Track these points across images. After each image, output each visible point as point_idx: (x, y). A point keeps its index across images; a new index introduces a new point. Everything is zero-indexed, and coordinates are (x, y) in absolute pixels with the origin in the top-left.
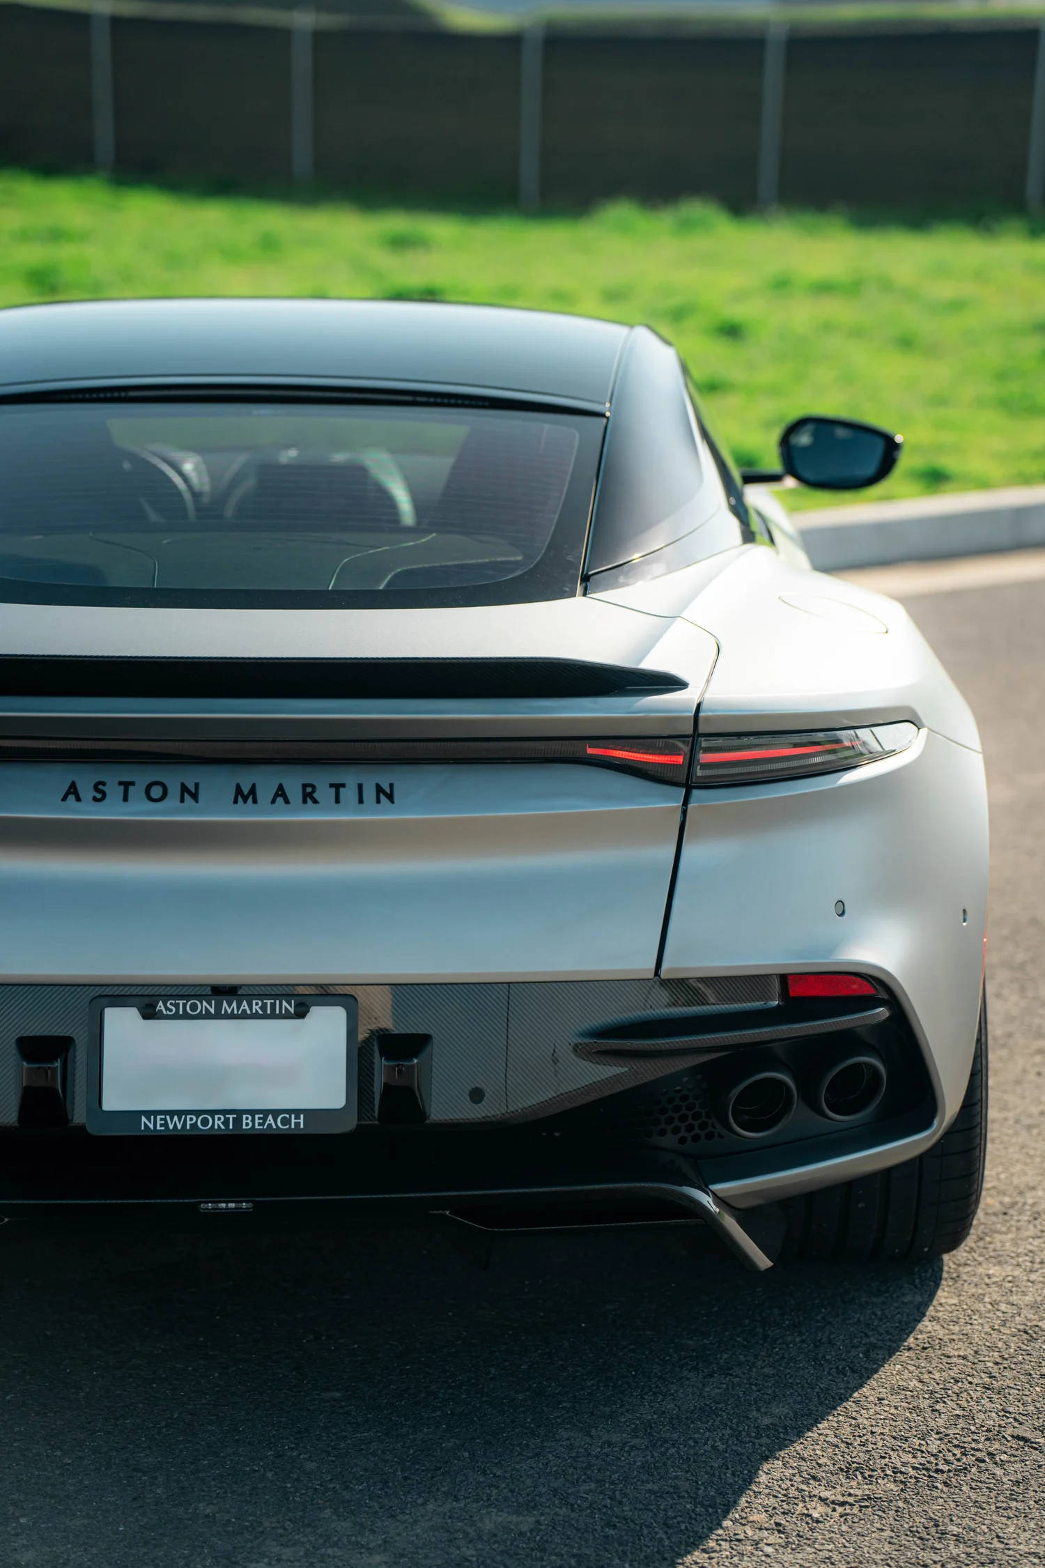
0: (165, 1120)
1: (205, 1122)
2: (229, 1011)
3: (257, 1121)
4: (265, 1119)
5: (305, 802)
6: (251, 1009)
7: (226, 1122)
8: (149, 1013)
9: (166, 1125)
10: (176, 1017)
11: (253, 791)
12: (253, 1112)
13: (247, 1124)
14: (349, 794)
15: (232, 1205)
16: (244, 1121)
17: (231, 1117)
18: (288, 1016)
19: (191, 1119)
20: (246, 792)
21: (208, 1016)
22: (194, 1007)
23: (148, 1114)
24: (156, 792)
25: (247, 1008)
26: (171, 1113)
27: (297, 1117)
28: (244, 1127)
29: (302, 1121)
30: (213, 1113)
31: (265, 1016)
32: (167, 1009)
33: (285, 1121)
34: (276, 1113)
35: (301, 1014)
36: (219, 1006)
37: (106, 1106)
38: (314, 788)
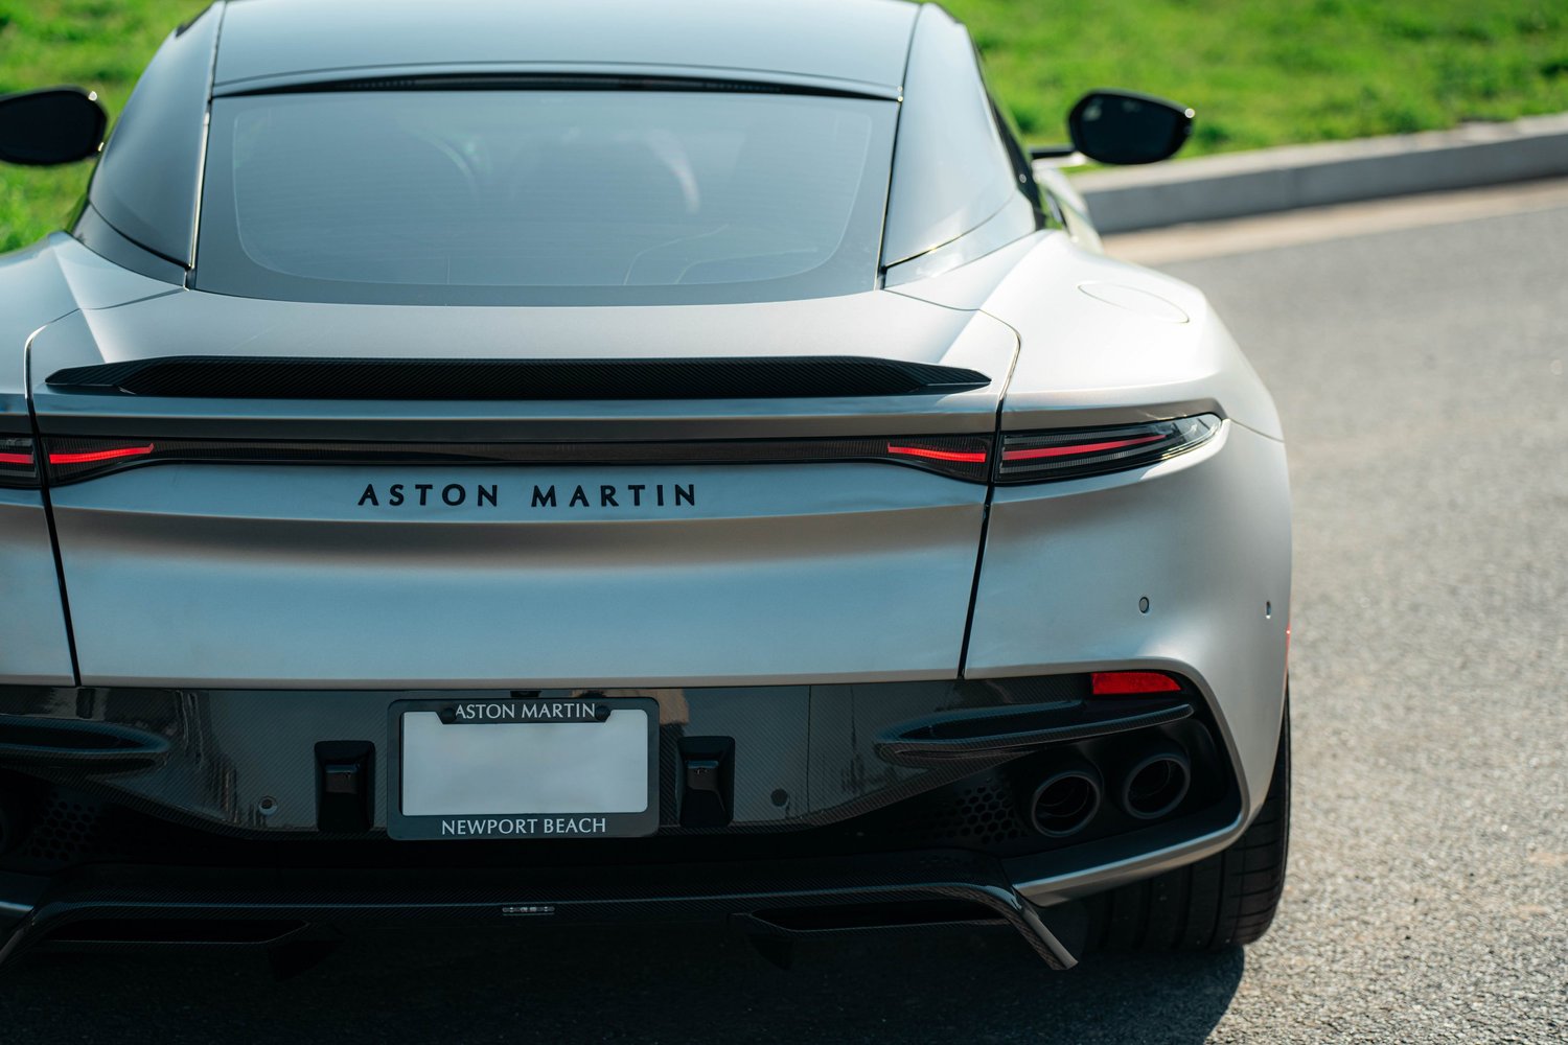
0: (466, 824)
2: (529, 715)
3: (558, 825)
4: (566, 823)
5: (604, 504)
6: (551, 711)
7: (527, 827)
8: (449, 717)
9: (467, 829)
10: (476, 721)
11: (551, 493)
12: (554, 817)
13: (549, 829)
14: (648, 496)
15: (533, 909)
16: (546, 826)
17: (532, 821)
18: (588, 719)
19: (492, 824)
20: (544, 493)
21: (508, 720)
22: (493, 712)
23: (449, 818)
24: (454, 495)
25: (547, 711)
26: (473, 818)
27: (599, 821)
28: (546, 831)
29: (603, 825)
30: (514, 817)
31: (565, 720)
32: (467, 713)
33: (587, 825)
34: (577, 817)
35: (602, 717)
36: (519, 711)
37: (407, 811)
38: (613, 491)
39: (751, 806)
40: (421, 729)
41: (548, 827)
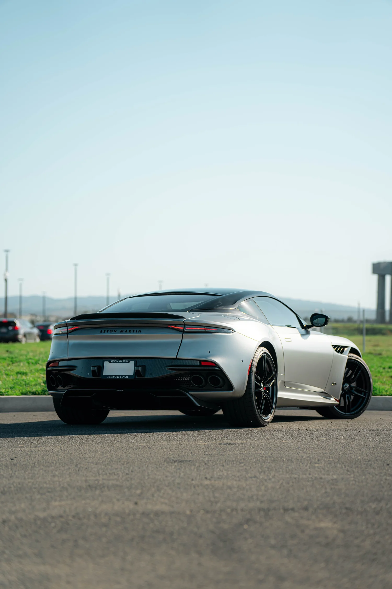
1: (115, 377)
2: (120, 362)
4: (123, 376)
5: (129, 332)
7: (118, 377)
8: (110, 362)
9: (111, 377)
10: (113, 363)
12: (122, 376)
14: (135, 331)
15: (121, 390)
18: (127, 363)
20: (122, 331)
21: (117, 363)
22: (115, 361)
23: (109, 376)
24: (111, 331)
25: (122, 361)
26: (111, 376)
27: (127, 376)
30: (116, 376)
31: (124, 363)
32: (112, 361)
33: (125, 377)
34: (124, 376)
35: (129, 362)
36: (118, 361)
37: (103, 375)
38: (131, 330)
39: (147, 376)
40: (106, 363)
41: (121, 377)
